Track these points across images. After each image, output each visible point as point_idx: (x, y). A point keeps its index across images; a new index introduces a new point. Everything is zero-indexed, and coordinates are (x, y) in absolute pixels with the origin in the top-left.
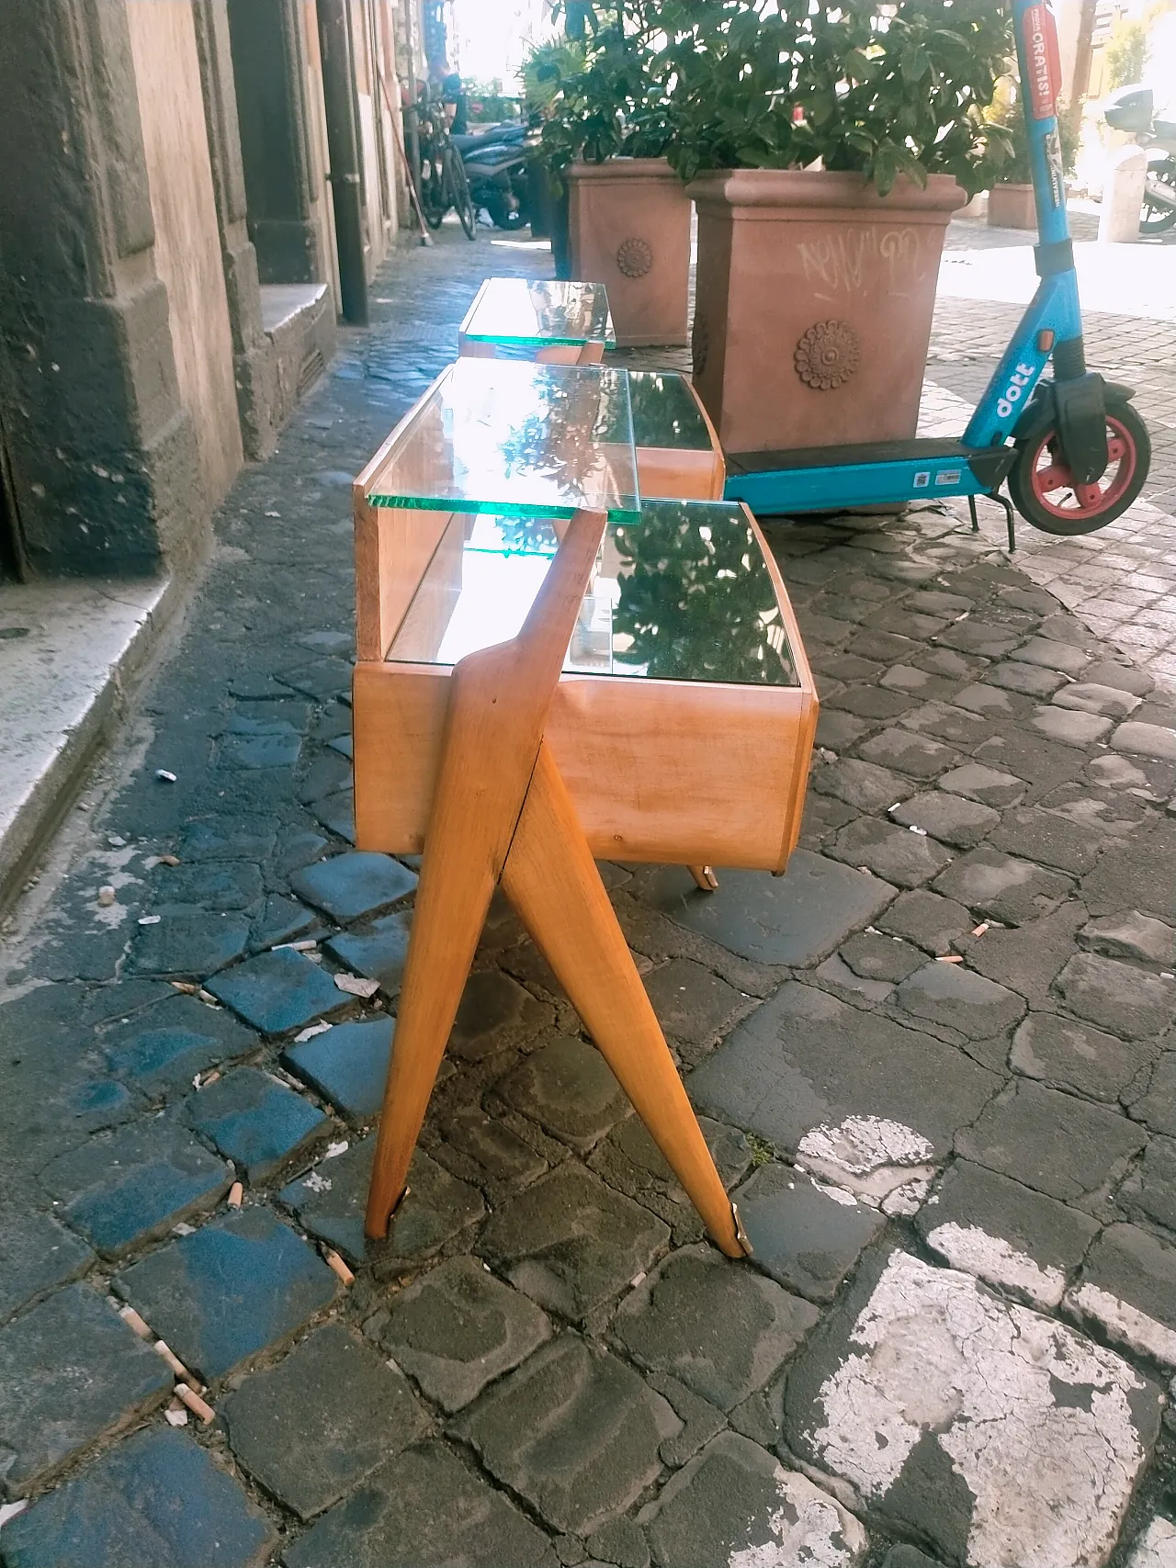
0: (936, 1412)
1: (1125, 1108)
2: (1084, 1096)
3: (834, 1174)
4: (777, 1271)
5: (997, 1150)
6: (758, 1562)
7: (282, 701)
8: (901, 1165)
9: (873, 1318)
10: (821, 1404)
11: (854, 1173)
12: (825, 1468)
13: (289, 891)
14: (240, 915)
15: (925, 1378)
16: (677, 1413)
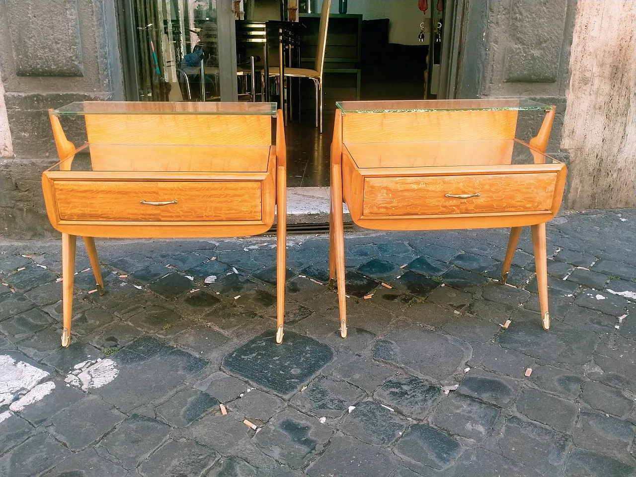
9: (25, 366)
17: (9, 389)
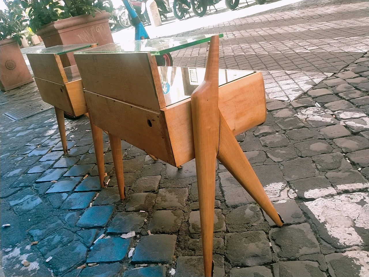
0: (350, 223)
1: (301, 157)
2: (293, 159)
3: (275, 199)
4: (291, 222)
5: (293, 176)
6: (365, 272)
7: (19, 192)
8: (283, 190)
9: (319, 216)
10: (333, 237)
11: (278, 196)
12: (349, 247)
13: (80, 228)
14: (74, 242)
15: (340, 219)
16: (313, 261)
17: (335, 201)
